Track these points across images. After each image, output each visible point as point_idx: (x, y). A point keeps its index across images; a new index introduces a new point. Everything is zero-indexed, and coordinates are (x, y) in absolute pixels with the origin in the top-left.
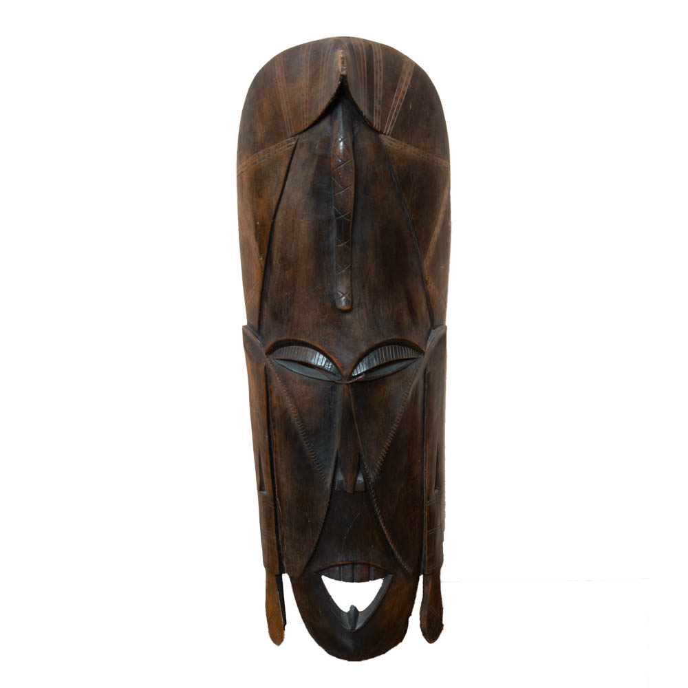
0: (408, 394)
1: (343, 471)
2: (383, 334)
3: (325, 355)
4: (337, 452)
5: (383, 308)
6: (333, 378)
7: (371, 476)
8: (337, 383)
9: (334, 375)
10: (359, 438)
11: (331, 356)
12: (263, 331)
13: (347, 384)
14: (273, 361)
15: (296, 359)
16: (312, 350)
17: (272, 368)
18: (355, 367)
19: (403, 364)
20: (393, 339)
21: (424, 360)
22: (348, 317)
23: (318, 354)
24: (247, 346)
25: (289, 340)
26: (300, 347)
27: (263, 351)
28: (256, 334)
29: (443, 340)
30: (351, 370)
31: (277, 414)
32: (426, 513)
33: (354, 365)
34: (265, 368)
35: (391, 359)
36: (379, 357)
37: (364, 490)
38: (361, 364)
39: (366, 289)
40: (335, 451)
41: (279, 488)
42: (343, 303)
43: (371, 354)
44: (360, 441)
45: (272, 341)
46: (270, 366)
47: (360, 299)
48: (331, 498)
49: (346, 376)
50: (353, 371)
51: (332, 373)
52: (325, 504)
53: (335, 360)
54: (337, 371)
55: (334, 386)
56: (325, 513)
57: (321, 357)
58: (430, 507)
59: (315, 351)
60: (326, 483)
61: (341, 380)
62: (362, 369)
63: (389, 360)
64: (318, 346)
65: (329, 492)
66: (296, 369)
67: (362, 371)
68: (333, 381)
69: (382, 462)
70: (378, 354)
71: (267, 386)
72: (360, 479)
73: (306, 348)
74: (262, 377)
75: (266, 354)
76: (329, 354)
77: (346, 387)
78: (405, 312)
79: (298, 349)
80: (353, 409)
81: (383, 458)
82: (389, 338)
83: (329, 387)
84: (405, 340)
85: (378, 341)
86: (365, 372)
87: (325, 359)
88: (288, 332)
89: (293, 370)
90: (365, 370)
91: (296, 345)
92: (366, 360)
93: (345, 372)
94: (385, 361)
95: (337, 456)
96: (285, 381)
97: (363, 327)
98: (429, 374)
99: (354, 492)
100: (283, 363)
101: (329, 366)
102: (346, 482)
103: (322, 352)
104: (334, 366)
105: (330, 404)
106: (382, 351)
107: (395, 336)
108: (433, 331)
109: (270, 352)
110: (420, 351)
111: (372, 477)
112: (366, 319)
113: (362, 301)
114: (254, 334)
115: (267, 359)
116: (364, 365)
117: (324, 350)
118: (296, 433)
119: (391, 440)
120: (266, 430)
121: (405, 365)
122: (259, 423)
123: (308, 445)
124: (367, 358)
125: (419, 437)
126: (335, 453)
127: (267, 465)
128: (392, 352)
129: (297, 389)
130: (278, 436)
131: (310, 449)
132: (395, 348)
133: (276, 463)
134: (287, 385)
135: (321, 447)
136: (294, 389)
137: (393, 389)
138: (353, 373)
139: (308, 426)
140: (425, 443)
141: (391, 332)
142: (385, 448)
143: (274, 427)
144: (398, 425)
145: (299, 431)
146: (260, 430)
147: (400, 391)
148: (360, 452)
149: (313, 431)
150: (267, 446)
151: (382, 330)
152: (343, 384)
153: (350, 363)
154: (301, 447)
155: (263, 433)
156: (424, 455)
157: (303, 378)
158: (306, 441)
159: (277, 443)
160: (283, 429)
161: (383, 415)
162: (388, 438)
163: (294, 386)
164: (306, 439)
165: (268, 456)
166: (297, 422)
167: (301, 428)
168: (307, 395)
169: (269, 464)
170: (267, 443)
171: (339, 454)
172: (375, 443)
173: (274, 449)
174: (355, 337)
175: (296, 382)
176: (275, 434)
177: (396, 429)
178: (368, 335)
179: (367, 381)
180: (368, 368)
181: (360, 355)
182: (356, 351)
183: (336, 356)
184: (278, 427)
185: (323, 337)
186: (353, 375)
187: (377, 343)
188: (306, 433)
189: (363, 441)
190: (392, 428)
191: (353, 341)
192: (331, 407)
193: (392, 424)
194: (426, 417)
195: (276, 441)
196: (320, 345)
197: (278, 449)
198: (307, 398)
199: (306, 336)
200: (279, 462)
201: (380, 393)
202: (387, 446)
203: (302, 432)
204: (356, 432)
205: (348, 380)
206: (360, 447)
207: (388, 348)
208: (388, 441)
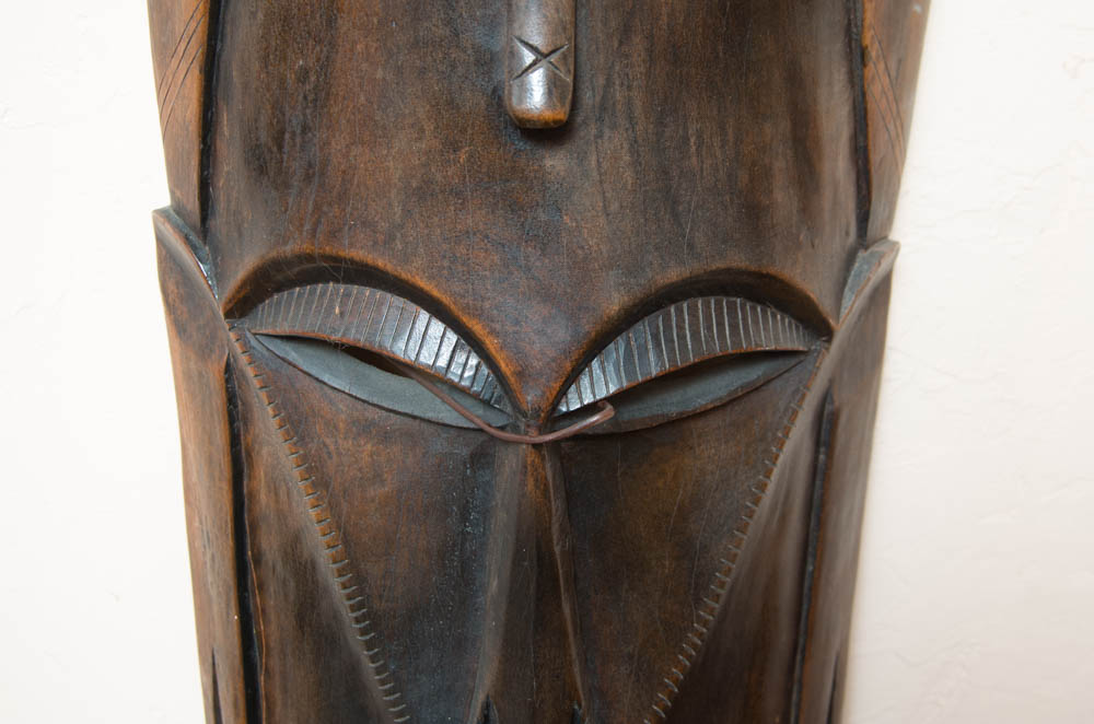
0: (762, 487)
2: (691, 246)
3: (452, 322)
4: (487, 706)
5: (700, 136)
6: (478, 416)
8: (492, 438)
9: (487, 403)
10: (573, 651)
11: (477, 328)
12: (219, 223)
13: (536, 446)
14: (253, 342)
15: (336, 337)
16: (399, 301)
17: (250, 372)
18: (572, 378)
19: (754, 373)
20: (728, 271)
21: (829, 360)
22: (555, 162)
23: (424, 316)
24: (171, 287)
25: (310, 258)
26: (355, 289)
27: (217, 301)
28: (193, 237)
30: (557, 386)
31: (269, 543)
33: (568, 366)
34: (228, 365)
35: (718, 351)
36: (669, 341)
38: (595, 364)
39: (638, 44)
40: (480, 698)
42: (535, 94)
43: (639, 326)
44: (576, 669)
45: (245, 264)
46: (243, 359)
47: (609, 83)
49: (537, 411)
50: (562, 393)
51: (476, 396)
53: (491, 344)
54: (498, 391)
55: (483, 450)
57: (437, 327)
59: (412, 307)
61: (516, 429)
62: (599, 384)
63: (706, 356)
64: (422, 283)
66: (339, 375)
67: (602, 393)
68: (481, 430)
70: (668, 327)
71: (235, 440)
73: (379, 294)
74: (218, 400)
75: (229, 314)
76: (465, 319)
77: (532, 457)
78: (781, 164)
79: (347, 295)
80: (557, 550)
81: (659, 720)
82: (719, 264)
83: (465, 452)
84: (773, 279)
85: (674, 274)
86: (615, 399)
87: (452, 338)
88: (307, 227)
89: (326, 378)
90: (613, 389)
91: (337, 281)
92: (616, 350)
93: (531, 397)
94: (692, 359)
95: (485, 719)
96: (296, 424)
97: (614, 207)
98: (834, 418)
100: (292, 353)
101: (466, 368)
103: (438, 311)
104: (485, 370)
105: (464, 518)
106: (681, 315)
107: (738, 260)
108: (861, 254)
109: (242, 306)
110: (816, 325)
112: (629, 176)
113: (619, 95)
114: (187, 239)
115: (232, 336)
116: (610, 368)
117: (446, 299)
118: (336, 616)
119: (689, 657)
120: (233, 595)
121: (759, 377)
122: (213, 567)
123: (377, 668)
124: (621, 341)
125: (783, 637)
126: (480, 706)
127: (237, 715)
128: (720, 324)
129: (339, 454)
130: (273, 617)
131: (383, 682)
132: (732, 308)
133: (268, 708)
134: (302, 439)
135: (424, 679)
136: (329, 453)
137: (710, 467)
138: (564, 400)
139: (381, 597)
140: (799, 657)
141: (724, 242)
142: (667, 686)
143: (261, 587)
144: (717, 602)
145: (344, 613)
146: (213, 593)
147: (736, 473)
148: (576, 707)
149: (395, 617)
150: (237, 652)
151: (691, 229)
152: (522, 443)
153: (554, 360)
154: (353, 668)
155: (223, 605)
156: (795, 697)
157: (367, 414)
158: (371, 653)
159: (272, 644)
160: (292, 598)
161: (667, 563)
162: (682, 651)
163: (328, 441)
164: (369, 645)
165: (240, 685)
166: (338, 580)
167: (352, 602)
168: (377, 478)
169: (242, 713)
170: (236, 640)
171: (492, 714)
172: (631, 671)
173: (261, 661)
174: (580, 252)
175: (336, 427)
176: (263, 611)
177: (711, 618)
178: (633, 246)
179: (616, 430)
180: (625, 384)
181: (599, 328)
182: (580, 310)
183: (498, 327)
184: (272, 587)
185: (445, 246)
186: (564, 409)
187: (667, 281)
188: (373, 622)
189: (586, 660)
190: (699, 616)
191: (569, 268)
192: (469, 529)
193: (698, 601)
194: (810, 568)
195: (267, 637)
196: (431, 278)
197: (275, 663)
198: (376, 491)
199: (375, 243)
200: (278, 709)
201: (660, 484)
202: (676, 682)
203: (356, 618)
204: (564, 634)
205: (542, 430)
206: (576, 690)
207: (707, 306)
208: (679, 661)
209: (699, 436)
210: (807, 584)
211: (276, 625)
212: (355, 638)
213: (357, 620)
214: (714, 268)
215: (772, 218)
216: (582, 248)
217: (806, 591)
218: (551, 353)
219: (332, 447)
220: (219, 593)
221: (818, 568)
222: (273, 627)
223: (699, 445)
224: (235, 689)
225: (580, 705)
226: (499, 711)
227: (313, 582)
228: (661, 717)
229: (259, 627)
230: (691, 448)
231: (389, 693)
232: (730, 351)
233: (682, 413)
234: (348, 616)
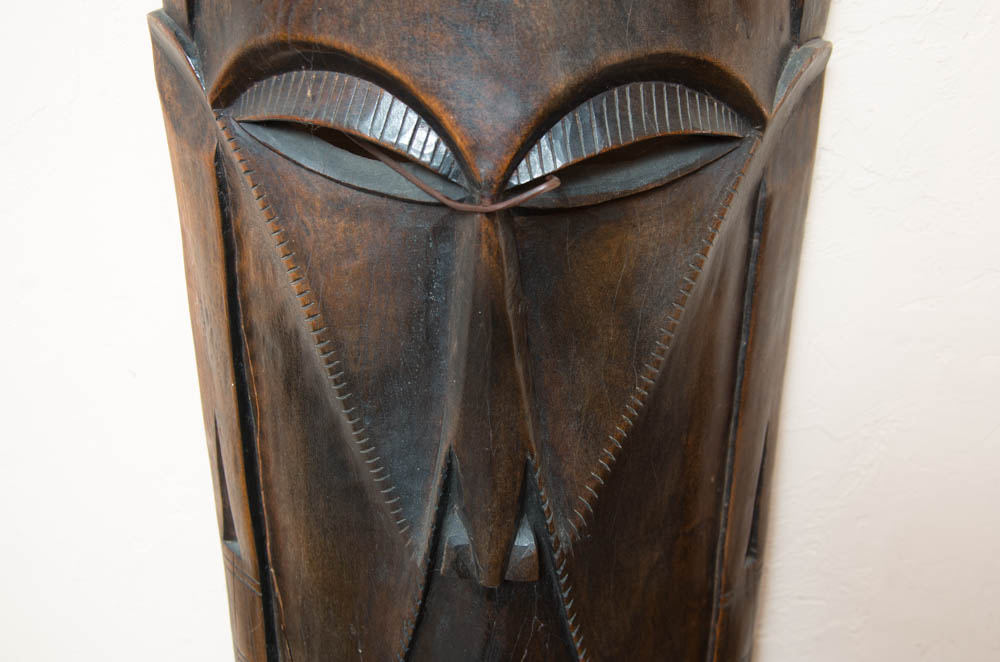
0: (699, 264)
1: (468, 516)
2: (632, 30)
3: (414, 104)
4: (450, 456)
6: (439, 190)
7: (562, 533)
8: (453, 210)
9: (445, 178)
10: (526, 406)
11: (434, 105)
12: (204, 19)
13: (490, 215)
14: (238, 130)
15: (309, 119)
16: (367, 85)
17: (236, 157)
18: (522, 152)
19: (692, 157)
20: (668, 54)
21: (763, 147)
23: (388, 97)
24: (167, 85)
25: (283, 45)
26: (326, 74)
27: (205, 92)
28: (182, 34)
29: (813, 93)
30: (507, 159)
32: (716, 626)
33: (518, 140)
34: (217, 154)
35: (658, 132)
36: (613, 121)
37: (536, 577)
38: (544, 141)
40: (444, 449)
41: (274, 537)
43: (584, 107)
44: (529, 423)
45: (227, 55)
46: (230, 146)
48: (426, 593)
49: (490, 183)
50: (513, 166)
51: (434, 173)
52: (408, 608)
53: (447, 120)
54: (456, 167)
55: (444, 219)
56: (407, 637)
57: (400, 107)
58: (728, 610)
59: (377, 89)
60: (411, 549)
61: (471, 200)
62: (547, 159)
63: (647, 135)
64: (384, 64)
65: (421, 580)
66: (315, 157)
67: (550, 168)
68: (441, 205)
69: (598, 489)
70: (611, 108)
71: (226, 224)
72: (525, 541)
73: (347, 78)
74: (210, 188)
75: (215, 104)
76: (424, 98)
77: (485, 225)
79: (319, 80)
80: (510, 312)
81: (605, 474)
82: (658, 49)
83: (427, 226)
84: (709, 65)
85: (616, 56)
86: (565, 174)
87: (413, 117)
88: (281, 15)
89: (302, 161)
90: (559, 164)
91: (307, 68)
92: (562, 128)
93: (485, 169)
94: (633, 138)
95: (449, 469)
96: (278, 206)
98: (768, 203)
99: (504, 583)
100: (271, 137)
101: (424, 144)
102: (478, 553)
103: (401, 92)
104: (443, 148)
105: (428, 287)
106: (624, 97)
107: (676, 44)
108: (795, 50)
109: (227, 96)
110: (752, 115)
111: (563, 535)
114: (176, 36)
115: (219, 124)
116: (558, 145)
117: (406, 79)
118: (318, 379)
119: (632, 417)
120: (229, 364)
121: (697, 161)
122: (212, 340)
123: (354, 425)
124: (567, 120)
125: (719, 405)
126: (443, 455)
127: (237, 472)
128: (660, 108)
129: (316, 231)
130: (265, 384)
131: (360, 437)
132: (671, 93)
133: (264, 466)
134: (283, 217)
135: (396, 434)
136: (307, 230)
137: (652, 244)
138: (514, 174)
139: (356, 360)
140: (732, 424)
141: (664, 27)
142: (611, 442)
143: (253, 357)
144: (658, 369)
145: (324, 377)
146: (213, 364)
147: (675, 251)
148: (529, 458)
149: (368, 380)
150: (235, 416)
151: (633, 14)
152: (476, 213)
153: (505, 135)
154: (334, 427)
155: (222, 374)
156: (728, 460)
157: (340, 194)
158: (348, 411)
159: (265, 408)
160: (280, 365)
161: (612, 332)
162: (625, 411)
163: (306, 219)
164: (347, 404)
165: (239, 445)
166: (319, 346)
167: (331, 366)
168: (350, 252)
169: (241, 469)
170: (233, 405)
171: (454, 463)
172: (579, 429)
173: (256, 424)
174: (528, 32)
175: (313, 207)
176: (256, 379)
177: (651, 382)
178: (578, 27)
179: (564, 205)
180: (571, 160)
181: (546, 105)
182: (528, 87)
183: (453, 103)
184: (263, 357)
185: (405, 28)
186: (515, 182)
187: (610, 63)
188: (349, 384)
189: (538, 417)
190: (640, 380)
191: (519, 48)
192: (432, 298)
193: (640, 365)
194: (744, 343)
195: (260, 402)
196: (392, 59)
197: (268, 426)
198: (351, 265)
199: (341, 27)
200: (272, 467)
201: (605, 259)
202: (620, 439)
203: (335, 380)
204: (518, 390)
205: (495, 200)
206: (529, 441)
207: (648, 90)
208: (623, 421)
209: (641, 216)
210: (740, 358)
211: (268, 391)
212: (334, 398)
213: (336, 382)
214: (654, 51)
215: (709, 7)
216: (530, 28)
217: (740, 364)
218: (503, 128)
219: (310, 225)
220: (218, 364)
221: (752, 344)
222: (265, 393)
223: (642, 224)
224: (234, 449)
225: (532, 456)
226: (460, 459)
227: (298, 350)
228: (606, 471)
229: (254, 393)
230: (634, 226)
231: (365, 447)
232: (669, 132)
233: (624, 192)
234: (328, 379)
